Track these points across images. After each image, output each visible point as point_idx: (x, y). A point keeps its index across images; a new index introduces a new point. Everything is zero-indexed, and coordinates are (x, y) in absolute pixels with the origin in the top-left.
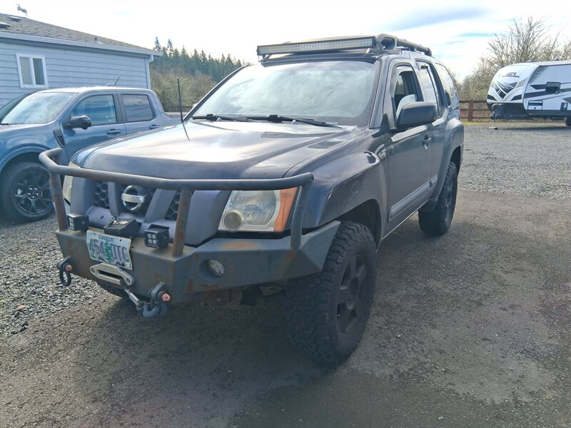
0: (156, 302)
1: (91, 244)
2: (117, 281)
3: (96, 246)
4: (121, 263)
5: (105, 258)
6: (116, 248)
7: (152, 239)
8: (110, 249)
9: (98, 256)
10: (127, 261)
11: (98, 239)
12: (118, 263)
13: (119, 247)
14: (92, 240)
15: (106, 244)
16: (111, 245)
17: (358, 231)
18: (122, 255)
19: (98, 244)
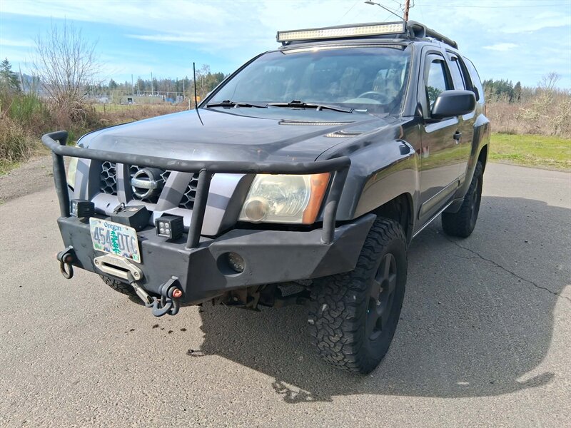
0: (167, 299)
1: (96, 233)
2: (124, 275)
3: (102, 235)
4: (129, 254)
5: (111, 249)
6: (124, 237)
7: (165, 228)
8: (117, 238)
9: (103, 246)
10: (136, 253)
11: (104, 227)
12: (125, 254)
13: (127, 236)
14: (97, 228)
15: (113, 233)
16: (119, 234)
17: (392, 228)
18: (130, 246)
19: (104, 233)
